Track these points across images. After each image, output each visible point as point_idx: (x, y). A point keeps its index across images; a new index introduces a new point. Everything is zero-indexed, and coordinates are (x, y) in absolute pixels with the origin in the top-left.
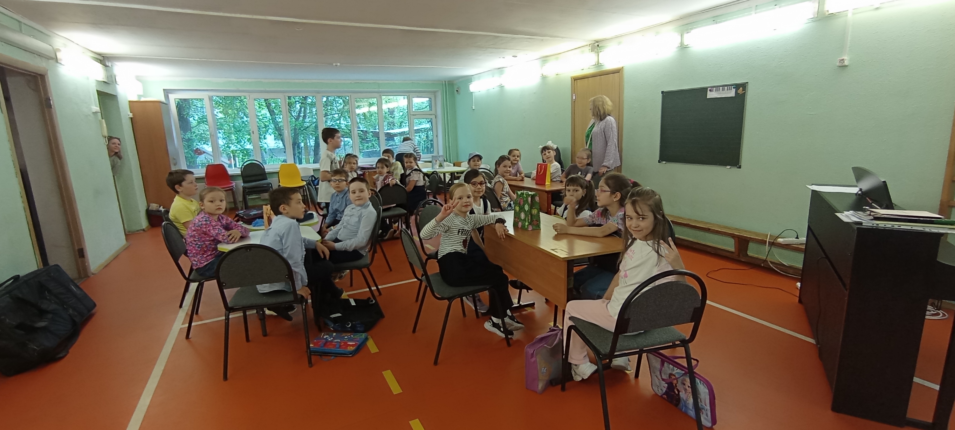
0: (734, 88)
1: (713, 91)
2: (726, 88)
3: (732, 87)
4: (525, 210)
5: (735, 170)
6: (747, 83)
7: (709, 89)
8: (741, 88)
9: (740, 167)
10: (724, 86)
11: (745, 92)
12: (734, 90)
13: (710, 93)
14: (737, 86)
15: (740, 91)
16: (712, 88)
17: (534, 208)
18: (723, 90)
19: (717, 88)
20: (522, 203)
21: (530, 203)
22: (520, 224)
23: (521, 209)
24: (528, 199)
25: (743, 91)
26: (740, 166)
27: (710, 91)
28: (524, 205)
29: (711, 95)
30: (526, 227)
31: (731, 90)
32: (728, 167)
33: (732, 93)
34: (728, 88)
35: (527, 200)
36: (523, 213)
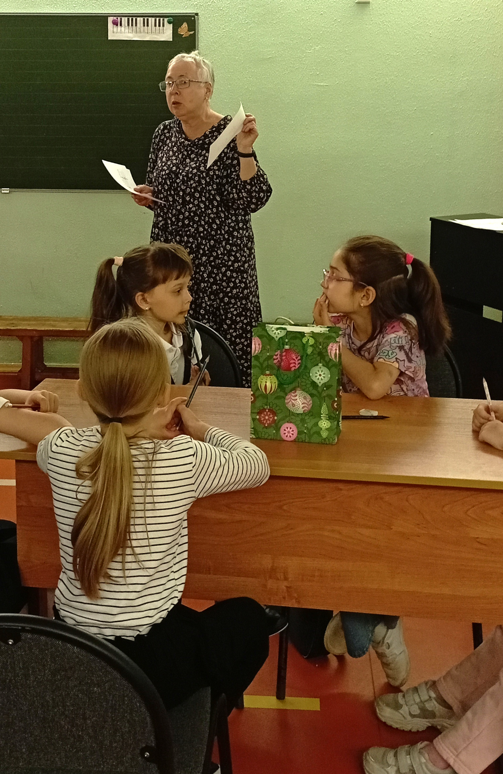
0: (169, 22)
1: (121, 25)
2: (152, 20)
3: (166, 20)
4: (313, 383)
6: (197, 14)
7: (110, 20)
8: (185, 25)
10: (146, 15)
11: (194, 33)
12: (169, 28)
13: (115, 29)
14: (176, 20)
15: (184, 30)
16: (119, 18)
18: (146, 24)
20: (295, 362)
22: (289, 430)
23: (289, 381)
25: (189, 30)
27: (115, 23)
28: (305, 369)
29: (115, 33)
31: (163, 26)
33: (165, 34)
34: (156, 20)
36: (298, 392)
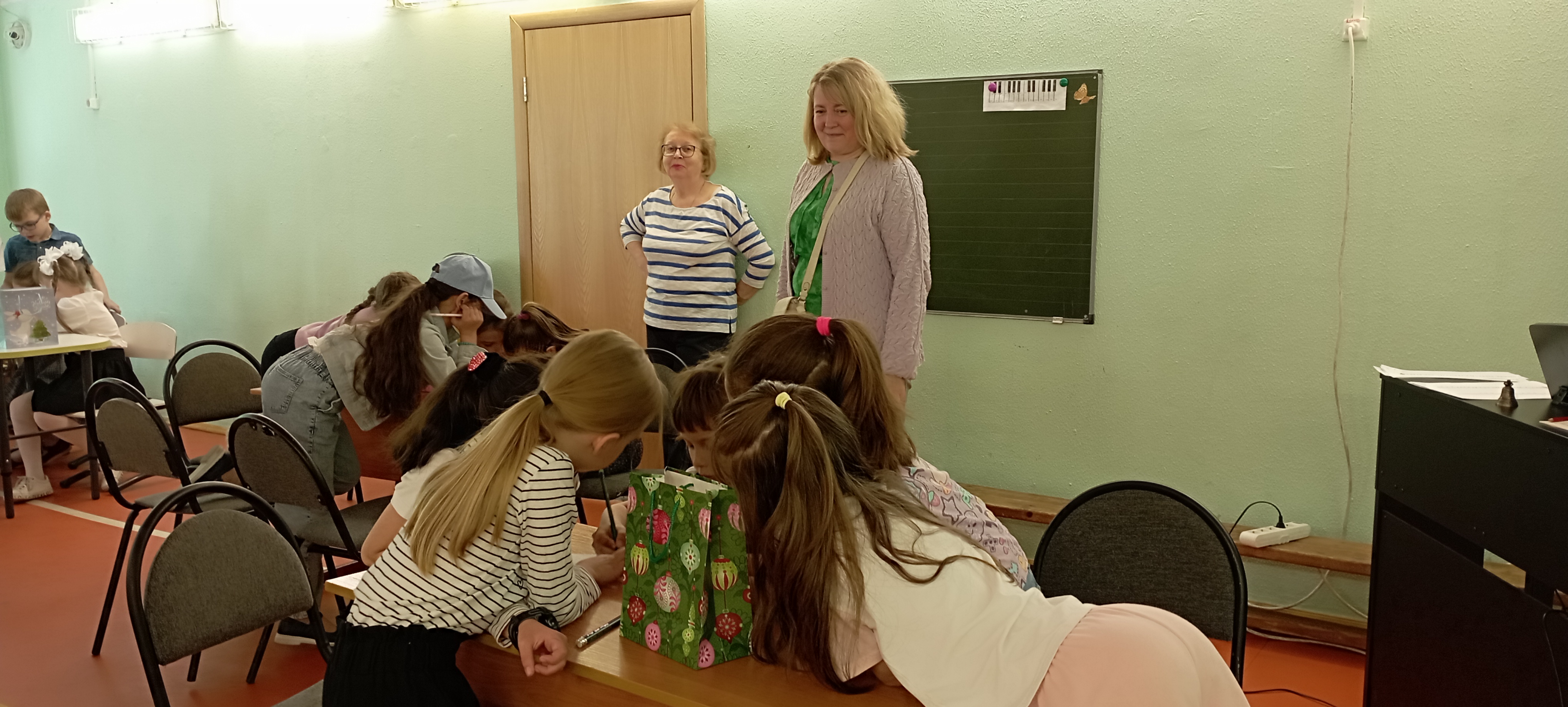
0: (1062, 85)
1: (1000, 91)
2: (1039, 83)
3: (1058, 81)
4: (683, 568)
5: (1077, 326)
6: (1101, 71)
7: (987, 85)
8: (1084, 87)
9: (1091, 321)
10: (1031, 78)
11: (1096, 98)
12: (1062, 92)
13: (991, 98)
14: (1072, 81)
15: (1082, 94)
16: (998, 82)
17: (721, 557)
18: (1031, 88)
19: (1012, 82)
20: (667, 533)
21: (707, 536)
22: (653, 635)
23: (661, 561)
24: (696, 515)
25: (1089, 95)
26: (1093, 316)
27: (992, 89)
28: (677, 544)
29: (992, 103)
30: (687, 650)
31: (1054, 90)
32: (1058, 320)
33: (1056, 101)
34: (1044, 82)
35: (693, 525)
36: (669, 579)
